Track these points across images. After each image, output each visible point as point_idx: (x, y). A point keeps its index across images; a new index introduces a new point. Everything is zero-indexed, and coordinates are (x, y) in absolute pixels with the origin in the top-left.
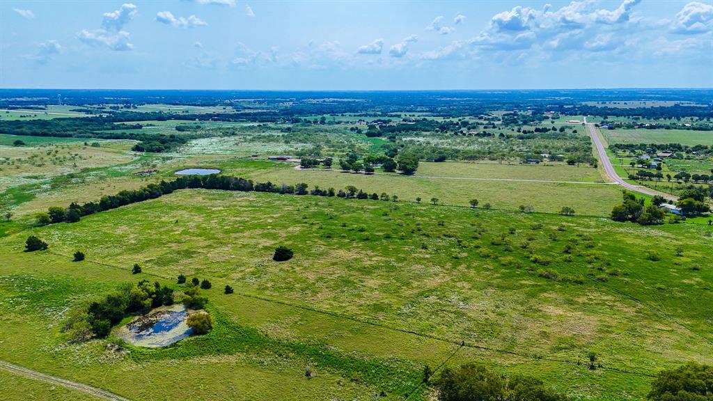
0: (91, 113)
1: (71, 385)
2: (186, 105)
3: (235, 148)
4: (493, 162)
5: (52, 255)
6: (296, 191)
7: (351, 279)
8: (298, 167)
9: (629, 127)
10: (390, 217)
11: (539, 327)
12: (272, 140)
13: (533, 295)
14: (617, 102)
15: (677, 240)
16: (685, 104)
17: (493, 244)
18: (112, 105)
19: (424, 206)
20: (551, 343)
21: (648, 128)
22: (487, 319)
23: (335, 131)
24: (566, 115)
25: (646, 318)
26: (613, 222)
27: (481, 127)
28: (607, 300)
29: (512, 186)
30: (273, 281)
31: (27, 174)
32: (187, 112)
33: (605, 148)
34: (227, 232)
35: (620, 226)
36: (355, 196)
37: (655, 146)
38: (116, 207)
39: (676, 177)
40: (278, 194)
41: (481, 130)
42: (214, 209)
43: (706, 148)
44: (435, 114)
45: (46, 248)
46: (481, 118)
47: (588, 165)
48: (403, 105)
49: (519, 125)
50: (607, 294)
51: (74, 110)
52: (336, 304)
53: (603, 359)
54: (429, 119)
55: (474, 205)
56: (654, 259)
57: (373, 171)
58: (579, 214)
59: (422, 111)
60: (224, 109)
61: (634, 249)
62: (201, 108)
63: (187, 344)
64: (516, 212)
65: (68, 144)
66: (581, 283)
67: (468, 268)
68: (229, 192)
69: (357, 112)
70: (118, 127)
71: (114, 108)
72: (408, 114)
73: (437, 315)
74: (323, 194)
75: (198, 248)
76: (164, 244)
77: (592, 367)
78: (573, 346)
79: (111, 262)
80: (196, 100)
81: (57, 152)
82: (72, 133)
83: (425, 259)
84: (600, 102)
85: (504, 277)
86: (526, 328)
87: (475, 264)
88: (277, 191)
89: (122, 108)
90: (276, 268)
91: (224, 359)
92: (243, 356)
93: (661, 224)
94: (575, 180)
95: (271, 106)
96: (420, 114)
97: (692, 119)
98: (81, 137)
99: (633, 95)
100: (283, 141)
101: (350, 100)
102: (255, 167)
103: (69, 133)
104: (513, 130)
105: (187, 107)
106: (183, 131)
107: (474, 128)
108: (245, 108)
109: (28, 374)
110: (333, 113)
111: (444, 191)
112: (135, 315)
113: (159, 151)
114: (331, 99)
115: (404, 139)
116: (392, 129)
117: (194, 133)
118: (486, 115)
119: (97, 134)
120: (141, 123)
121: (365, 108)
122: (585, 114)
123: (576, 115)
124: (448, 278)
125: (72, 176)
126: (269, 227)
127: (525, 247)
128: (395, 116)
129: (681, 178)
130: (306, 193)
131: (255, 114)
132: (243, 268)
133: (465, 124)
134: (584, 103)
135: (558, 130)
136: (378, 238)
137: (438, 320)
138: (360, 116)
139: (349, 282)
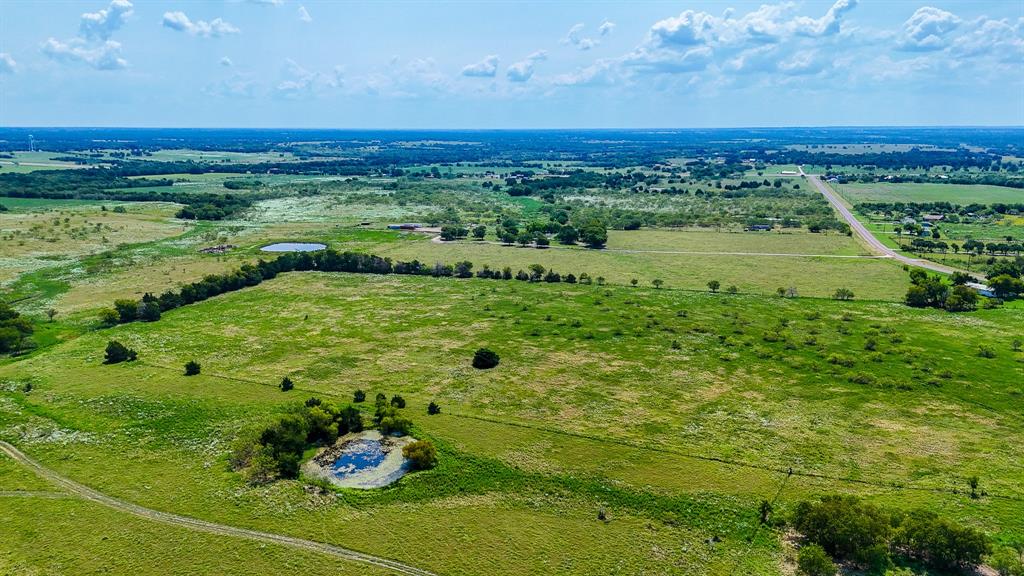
0: (85, 163)
1: (284, 541)
2: (224, 150)
3: (327, 212)
4: (707, 229)
5: (148, 367)
6: (456, 272)
7: (595, 390)
8: (437, 239)
9: (867, 180)
10: (606, 306)
11: (880, 447)
12: (378, 201)
13: (853, 407)
14: (833, 146)
15: (1005, 330)
16: (924, 148)
17: (765, 339)
18: (113, 151)
19: (644, 291)
20: (905, 467)
21: (891, 181)
22: (807, 439)
23: (461, 187)
24: (773, 163)
25: (1014, 432)
26: (909, 308)
27: (665, 181)
28: (953, 410)
29: (750, 262)
30: (488, 395)
31: (39, 254)
32: (229, 161)
33: (849, 210)
34: (386, 331)
35: (922, 313)
36: (542, 278)
37: (916, 205)
38: (203, 299)
39: (965, 247)
40: (429, 278)
41: (665, 185)
42: (349, 299)
43: (984, 208)
44: (591, 163)
45: (134, 358)
46: (658, 169)
47: (837, 232)
48: (537, 150)
49: (716, 178)
50: (950, 403)
51: (56, 159)
52: (591, 424)
53: (985, 485)
54: (587, 169)
55: (714, 289)
56: (988, 355)
57: (548, 243)
58: (859, 298)
59: (570, 159)
60: (281, 156)
61: (955, 343)
62: (245, 155)
63: (413, 482)
64: (775, 297)
65: (76, 209)
66: (910, 389)
67: (749, 372)
68: (358, 275)
69: (477, 160)
70: (136, 184)
71: (116, 155)
72: (552, 163)
73: (738, 436)
74: (497, 276)
75: (357, 353)
76: (304, 349)
77: (974, 496)
78: (936, 471)
79: (242, 375)
80: (234, 144)
81: (67, 220)
82: (70, 192)
83: (686, 362)
84: (810, 146)
85: (802, 383)
86: (864, 450)
87: (757, 367)
88: (428, 273)
89: (128, 155)
90: (482, 377)
91: (475, 500)
92: (499, 496)
93: (975, 310)
94: (831, 253)
95: (349, 151)
96: (569, 163)
97: (944, 169)
98: (87, 198)
99: (849, 136)
100: (396, 202)
101: (461, 143)
102: (375, 240)
103: (67, 192)
104: (710, 185)
105: (224, 153)
106: (237, 188)
107: (655, 182)
108: (312, 155)
109: (212, 528)
110: (444, 162)
111: (661, 270)
112: (317, 447)
113: (218, 218)
114: (432, 142)
115: (566, 199)
116: (541, 185)
117: (256, 193)
118: (662, 164)
119: (112, 194)
120: (168, 177)
121: (487, 155)
122: (798, 163)
123: (786, 163)
124: (727, 388)
125: (108, 255)
126: (444, 323)
127: (810, 344)
128: (535, 166)
129: (971, 249)
130: (470, 275)
131: (332, 164)
132: (437, 380)
133: (640, 177)
134: (790, 148)
135: (772, 184)
136: (604, 336)
137: (742, 442)
138: (484, 165)
139: (595, 395)
